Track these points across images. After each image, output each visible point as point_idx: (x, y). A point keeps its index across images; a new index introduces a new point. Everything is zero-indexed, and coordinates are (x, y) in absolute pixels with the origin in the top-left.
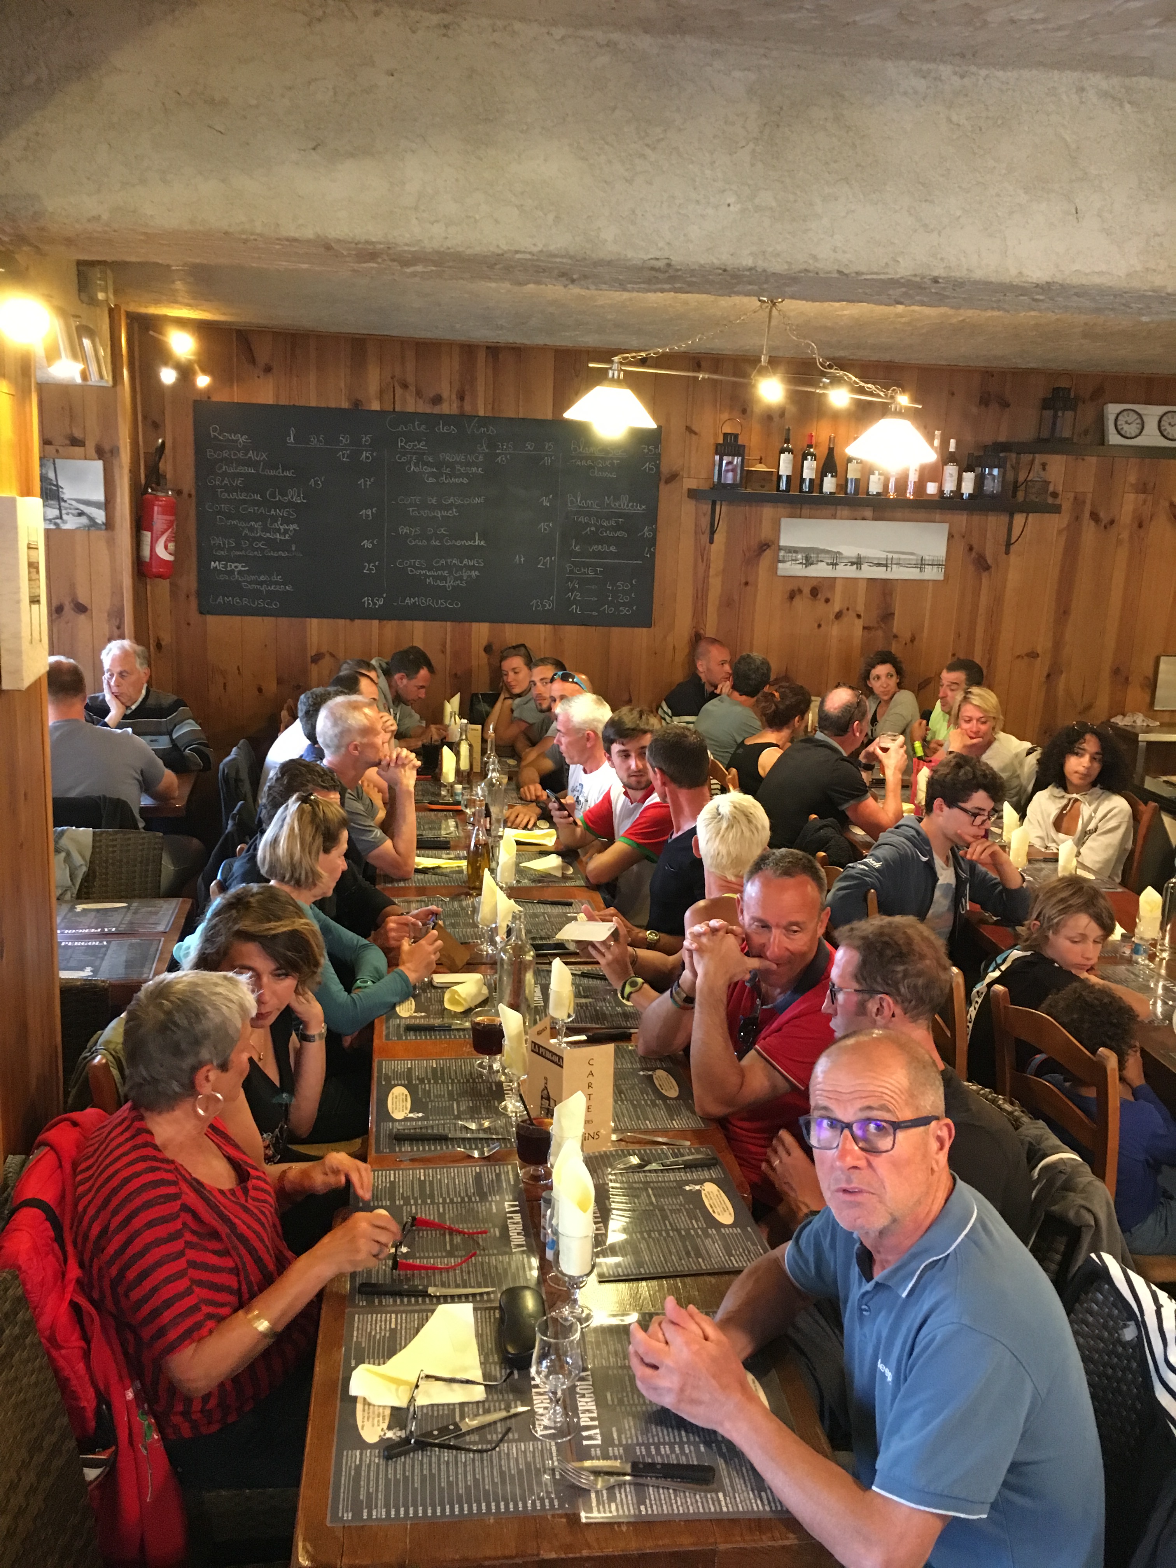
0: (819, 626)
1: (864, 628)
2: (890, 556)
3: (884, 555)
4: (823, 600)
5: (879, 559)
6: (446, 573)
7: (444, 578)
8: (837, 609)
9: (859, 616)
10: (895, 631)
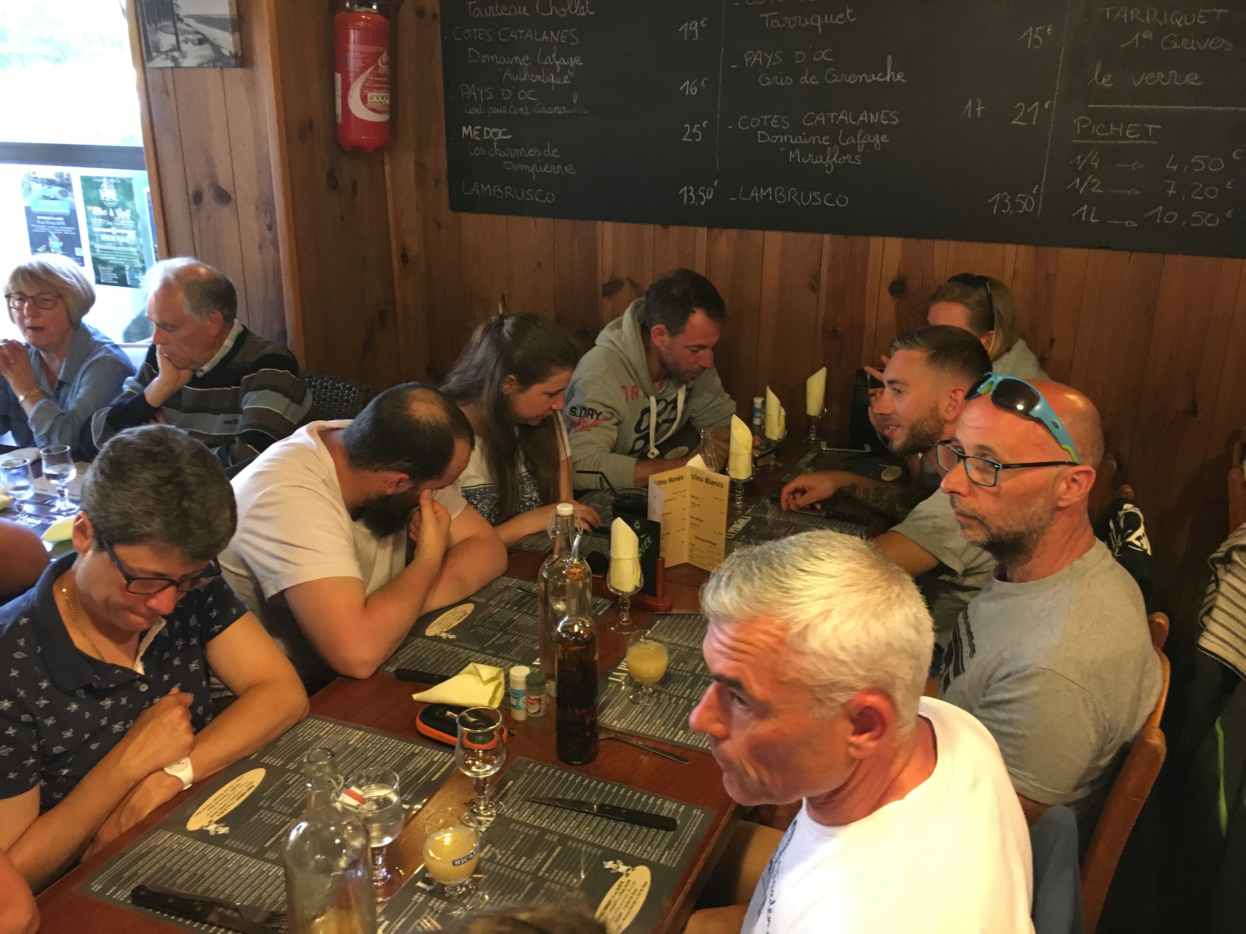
6: (825, 140)
7: (819, 150)
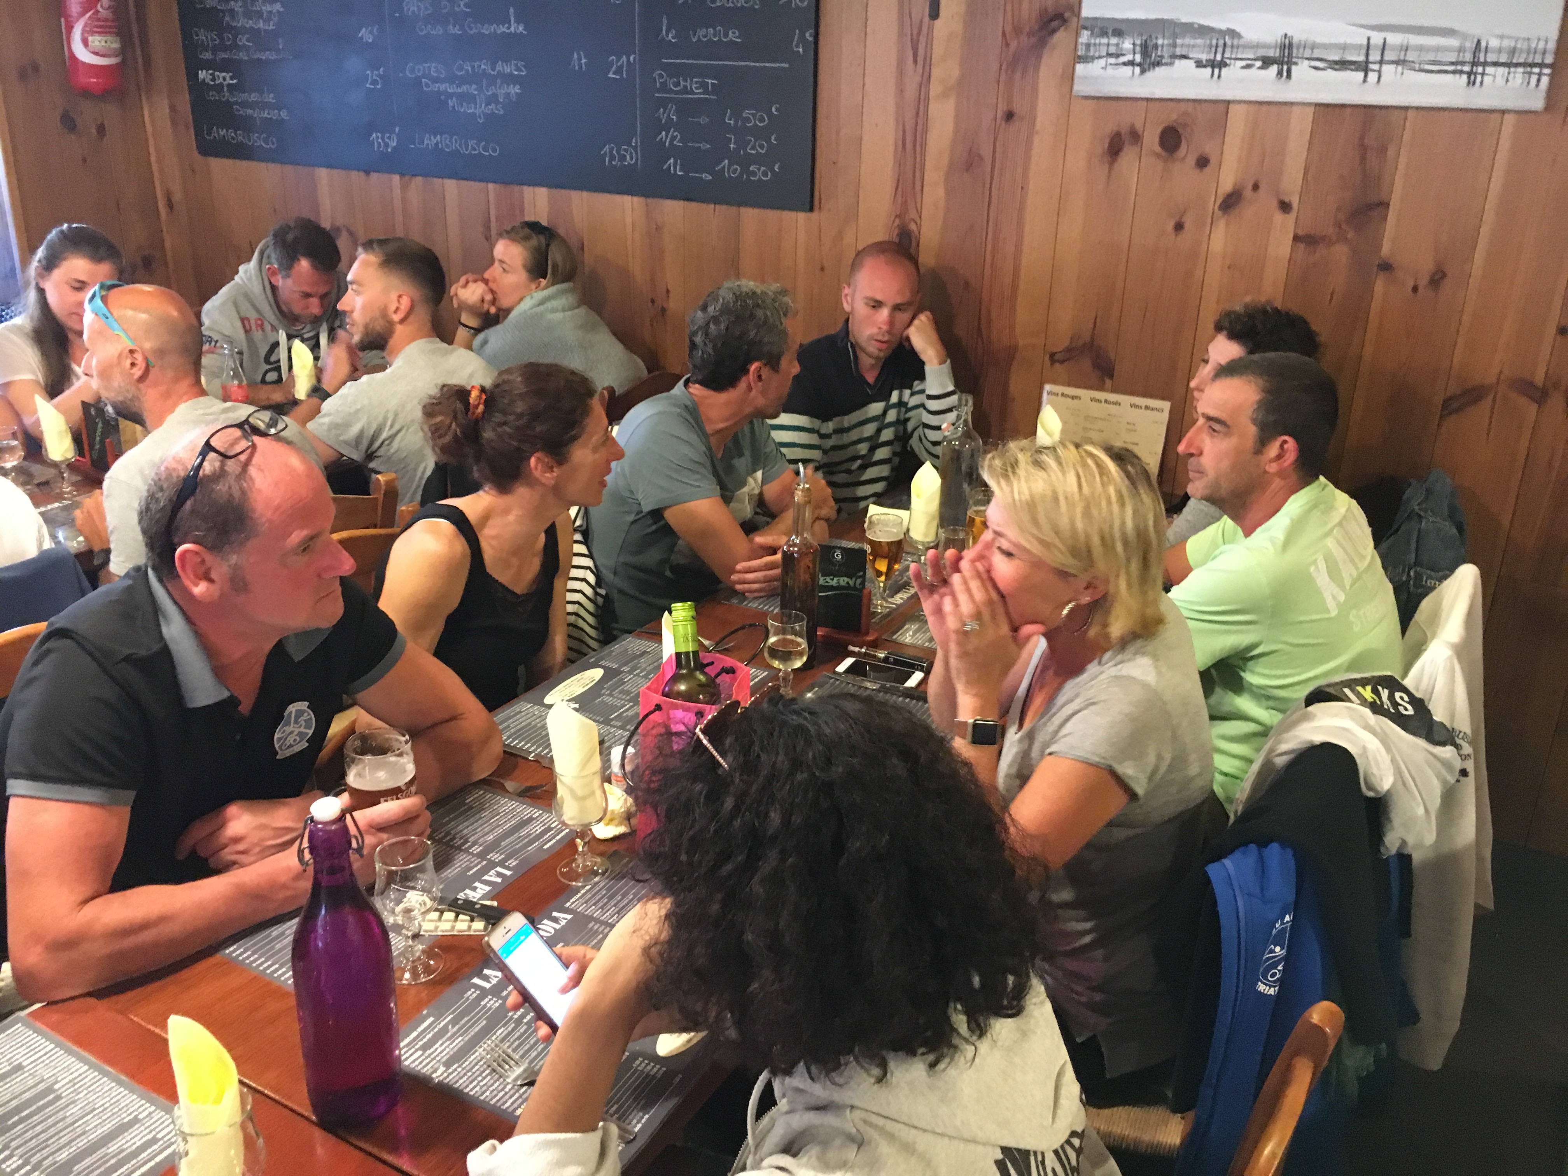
0: (1179, 227)
1: (1296, 238)
2: (1377, 38)
3: (1359, 37)
4: (1191, 160)
5: (1344, 47)
6: (473, 89)
7: (470, 99)
8: (1227, 184)
9: (1285, 207)
10: (1386, 249)
